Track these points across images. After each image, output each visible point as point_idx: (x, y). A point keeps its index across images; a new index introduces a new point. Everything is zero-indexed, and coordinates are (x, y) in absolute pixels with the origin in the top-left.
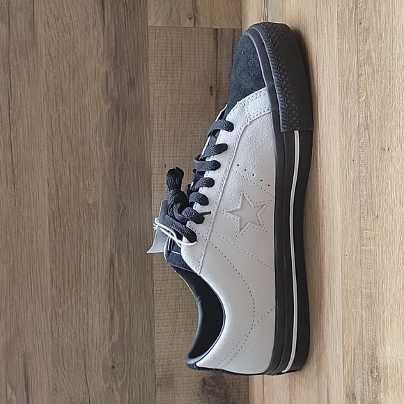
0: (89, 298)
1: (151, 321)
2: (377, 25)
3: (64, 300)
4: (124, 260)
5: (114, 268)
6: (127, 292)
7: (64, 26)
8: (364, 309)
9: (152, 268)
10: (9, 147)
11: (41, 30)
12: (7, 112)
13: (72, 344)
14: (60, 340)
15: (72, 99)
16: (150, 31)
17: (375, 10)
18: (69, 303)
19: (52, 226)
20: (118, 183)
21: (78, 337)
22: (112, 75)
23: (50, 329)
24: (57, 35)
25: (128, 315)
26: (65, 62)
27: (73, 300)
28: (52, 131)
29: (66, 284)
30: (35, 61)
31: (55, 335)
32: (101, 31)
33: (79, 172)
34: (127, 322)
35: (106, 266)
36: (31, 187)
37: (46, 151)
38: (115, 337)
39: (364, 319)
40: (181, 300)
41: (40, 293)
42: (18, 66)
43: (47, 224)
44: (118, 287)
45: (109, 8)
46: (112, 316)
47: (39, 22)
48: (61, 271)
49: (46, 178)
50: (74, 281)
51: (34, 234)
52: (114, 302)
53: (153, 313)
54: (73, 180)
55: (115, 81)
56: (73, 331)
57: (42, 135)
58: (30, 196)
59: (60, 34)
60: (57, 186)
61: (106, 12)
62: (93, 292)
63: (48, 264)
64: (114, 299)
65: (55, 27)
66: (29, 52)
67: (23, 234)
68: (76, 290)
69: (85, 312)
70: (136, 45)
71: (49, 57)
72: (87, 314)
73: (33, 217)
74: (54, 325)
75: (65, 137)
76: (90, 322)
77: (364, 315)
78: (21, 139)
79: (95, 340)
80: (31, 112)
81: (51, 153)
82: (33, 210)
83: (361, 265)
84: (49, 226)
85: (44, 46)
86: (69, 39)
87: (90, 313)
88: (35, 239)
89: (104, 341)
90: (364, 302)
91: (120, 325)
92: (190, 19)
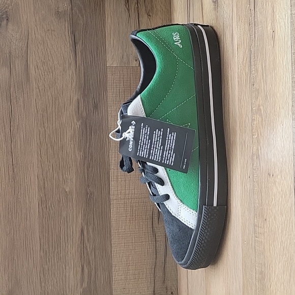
0: (67, 257)
1: (110, 273)
2: (264, 88)
3: (49, 259)
4: (91, 231)
5: (84, 236)
6: (93, 253)
7: (48, 68)
8: (257, 280)
9: (110, 235)
10: (10, 153)
11: (32, 71)
12: (9, 129)
13: (55, 290)
14: (46, 288)
15: (54, 118)
16: (108, 70)
17: (263, 78)
18: (53, 261)
19: (40, 207)
20: (86, 177)
21: (59, 285)
22: (82, 101)
23: (39, 280)
24: (43, 74)
25: (94, 268)
26: (49, 92)
27: (55, 259)
28: (41, 142)
29: (51, 248)
30: (29, 93)
31: (43, 284)
32: (74, 71)
33: (60, 169)
34: (93, 274)
35: (78, 235)
36: (26, 181)
37: (36, 155)
38: (85, 285)
39: (257, 287)
40: (131, 258)
41: (32, 255)
42: (16, 96)
43: (37, 206)
44: (87, 249)
45: (80, 54)
46: (83, 269)
47: (31, 66)
48: (47, 239)
49: (36, 174)
50: (56, 246)
51: (28, 214)
52: (84, 260)
53: (112, 267)
54: (55, 175)
55: (84, 105)
56: (55, 281)
57: (34, 144)
58: (25, 187)
59: (46, 73)
60: (44, 179)
61: (78, 57)
62: (69, 253)
63: (38, 234)
64: (84, 258)
65: (42, 68)
66: (24, 86)
67: (20, 214)
68: (58, 252)
69: (64, 267)
70: (99, 80)
71: (38, 91)
72: (65, 269)
73: (27, 202)
74: (42, 276)
75: (49, 145)
76: (67, 275)
77: (257, 285)
78: (19, 147)
79: (70, 287)
80: (26, 128)
81: (40, 157)
82: (27, 197)
83: (255, 250)
84: (39, 207)
85: (34, 82)
86: (52, 77)
87: (67, 268)
88: (28, 216)
89: (77, 288)
90: (257, 276)
91: (88, 276)
92: (136, 60)
